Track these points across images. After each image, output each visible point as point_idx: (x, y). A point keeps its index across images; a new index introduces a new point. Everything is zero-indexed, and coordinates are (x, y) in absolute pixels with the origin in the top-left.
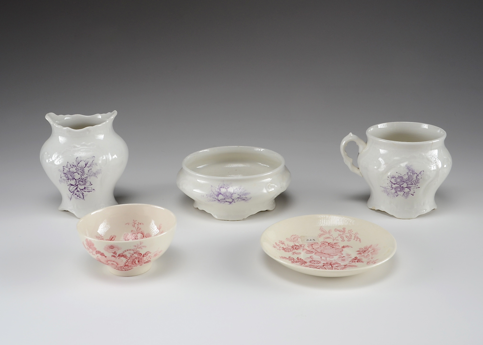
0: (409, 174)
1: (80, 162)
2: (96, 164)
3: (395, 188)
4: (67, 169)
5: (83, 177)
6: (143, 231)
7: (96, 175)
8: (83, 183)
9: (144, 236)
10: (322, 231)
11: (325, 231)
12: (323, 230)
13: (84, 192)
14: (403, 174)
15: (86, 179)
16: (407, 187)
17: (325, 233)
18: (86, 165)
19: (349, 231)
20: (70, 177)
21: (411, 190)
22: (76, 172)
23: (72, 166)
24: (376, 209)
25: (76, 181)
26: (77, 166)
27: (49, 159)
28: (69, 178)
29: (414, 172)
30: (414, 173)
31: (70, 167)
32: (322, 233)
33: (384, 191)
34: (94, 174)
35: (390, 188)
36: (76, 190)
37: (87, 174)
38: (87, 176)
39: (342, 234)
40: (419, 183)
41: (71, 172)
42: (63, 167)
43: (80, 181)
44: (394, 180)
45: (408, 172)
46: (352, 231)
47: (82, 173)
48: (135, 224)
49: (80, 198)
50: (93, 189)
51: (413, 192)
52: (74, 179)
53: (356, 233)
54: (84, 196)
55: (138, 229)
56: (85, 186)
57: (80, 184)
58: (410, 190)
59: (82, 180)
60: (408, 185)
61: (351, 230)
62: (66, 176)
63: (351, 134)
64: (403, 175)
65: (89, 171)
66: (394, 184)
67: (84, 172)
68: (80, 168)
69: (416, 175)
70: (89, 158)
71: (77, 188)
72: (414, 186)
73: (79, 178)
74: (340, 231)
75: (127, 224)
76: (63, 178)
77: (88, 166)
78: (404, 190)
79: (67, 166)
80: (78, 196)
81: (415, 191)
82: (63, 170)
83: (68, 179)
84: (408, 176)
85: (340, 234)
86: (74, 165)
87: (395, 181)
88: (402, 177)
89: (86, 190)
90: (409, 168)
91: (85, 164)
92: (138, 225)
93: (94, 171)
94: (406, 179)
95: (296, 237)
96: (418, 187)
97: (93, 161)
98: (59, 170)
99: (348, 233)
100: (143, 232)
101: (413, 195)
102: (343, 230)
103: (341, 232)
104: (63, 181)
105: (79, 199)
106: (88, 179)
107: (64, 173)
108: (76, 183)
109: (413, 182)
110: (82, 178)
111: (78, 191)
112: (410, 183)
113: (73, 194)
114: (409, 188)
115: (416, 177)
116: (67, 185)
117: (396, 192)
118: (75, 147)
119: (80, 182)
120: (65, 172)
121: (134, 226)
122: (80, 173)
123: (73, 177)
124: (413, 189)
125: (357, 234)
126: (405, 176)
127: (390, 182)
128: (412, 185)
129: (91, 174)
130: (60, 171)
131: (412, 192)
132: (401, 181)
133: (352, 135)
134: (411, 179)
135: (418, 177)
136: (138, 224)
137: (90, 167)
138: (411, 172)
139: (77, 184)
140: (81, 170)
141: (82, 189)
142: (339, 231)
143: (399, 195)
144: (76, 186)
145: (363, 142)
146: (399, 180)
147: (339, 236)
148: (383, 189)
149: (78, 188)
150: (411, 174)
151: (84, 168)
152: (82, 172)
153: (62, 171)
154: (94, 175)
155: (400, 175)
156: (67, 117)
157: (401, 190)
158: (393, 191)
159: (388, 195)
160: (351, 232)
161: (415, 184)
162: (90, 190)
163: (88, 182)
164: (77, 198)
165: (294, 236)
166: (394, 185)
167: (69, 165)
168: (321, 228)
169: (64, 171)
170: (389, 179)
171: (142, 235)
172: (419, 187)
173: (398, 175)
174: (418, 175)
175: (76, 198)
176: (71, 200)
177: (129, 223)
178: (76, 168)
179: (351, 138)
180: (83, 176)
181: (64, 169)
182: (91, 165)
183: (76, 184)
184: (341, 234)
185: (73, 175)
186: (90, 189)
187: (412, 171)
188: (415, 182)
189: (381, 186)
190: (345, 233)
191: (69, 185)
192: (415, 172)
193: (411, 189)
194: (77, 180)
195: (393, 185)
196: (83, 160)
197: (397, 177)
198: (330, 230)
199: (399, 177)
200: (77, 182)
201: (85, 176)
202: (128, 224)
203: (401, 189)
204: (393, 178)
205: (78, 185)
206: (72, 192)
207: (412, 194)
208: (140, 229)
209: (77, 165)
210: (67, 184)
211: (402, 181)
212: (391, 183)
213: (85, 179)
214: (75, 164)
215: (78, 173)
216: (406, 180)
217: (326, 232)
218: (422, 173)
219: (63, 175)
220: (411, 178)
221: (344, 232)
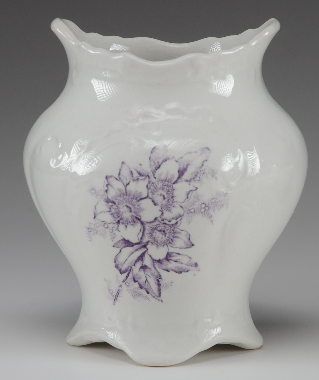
1: (163, 161)
2: (213, 174)
4: (118, 185)
5: (167, 215)
7: (211, 212)
8: (164, 239)
13: (163, 273)
15: (177, 223)
18: (181, 173)
20: (127, 215)
22: (147, 197)
23: (136, 175)
25: (144, 231)
26: (151, 175)
27: (60, 158)
28: (121, 219)
31: (129, 177)
34: (203, 206)
36: (139, 265)
37: (183, 205)
38: (181, 211)
41: (130, 196)
42: (107, 178)
43: (156, 229)
47: (166, 200)
49: (148, 293)
50: (194, 260)
52: (139, 220)
54: (162, 288)
56: (171, 250)
57: (155, 242)
59: (162, 227)
62: (113, 211)
65: (188, 194)
67: (172, 197)
68: (160, 185)
70: (190, 153)
71: (141, 258)
73: (156, 219)
76: (101, 217)
77: (186, 176)
79: (119, 174)
80: (141, 287)
82: (106, 188)
83: (118, 222)
86: (142, 172)
89: (172, 265)
91: (179, 171)
93: (206, 198)
97: (205, 164)
98: (93, 189)
104: (101, 228)
105: (145, 298)
106: (183, 225)
107: (108, 201)
108: (143, 235)
110: (163, 220)
111: (144, 267)
113: (127, 277)
116: (112, 244)
118: (146, 115)
119: (158, 235)
120: (112, 194)
122: (159, 199)
123: (135, 212)
129: (195, 207)
130: (93, 192)
137: (192, 183)
139: (146, 240)
140: (163, 189)
141: (159, 261)
144: (140, 248)
149: (147, 258)
151: (174, 183)
152: (166, 196)
153: (102, 192)
154: (203, 210)
156: (117, 43)
162: (184, 266)
163: (183, 236)
164: (140, 295)
167: (126, 173)
169: (106, 191)
175: (135, 295)
176: (117, 303)
178: (149, 182)
180: (170, 211)
181: (107, 185)
182: (196, 176)
183: (142, 238)
185: (135, 208)
186: (185, 260)
191: (119, 244)
194: (147, 227)
196: (173, 157)
200: (147, 232)
201: (176, 211)
205: (148, 242)
206: (124, 272)
209: (154, 172)
210: (113, 238)
213: (174, 222)
214: (147, 168)
215: (153, 201)
219: (103, 207)
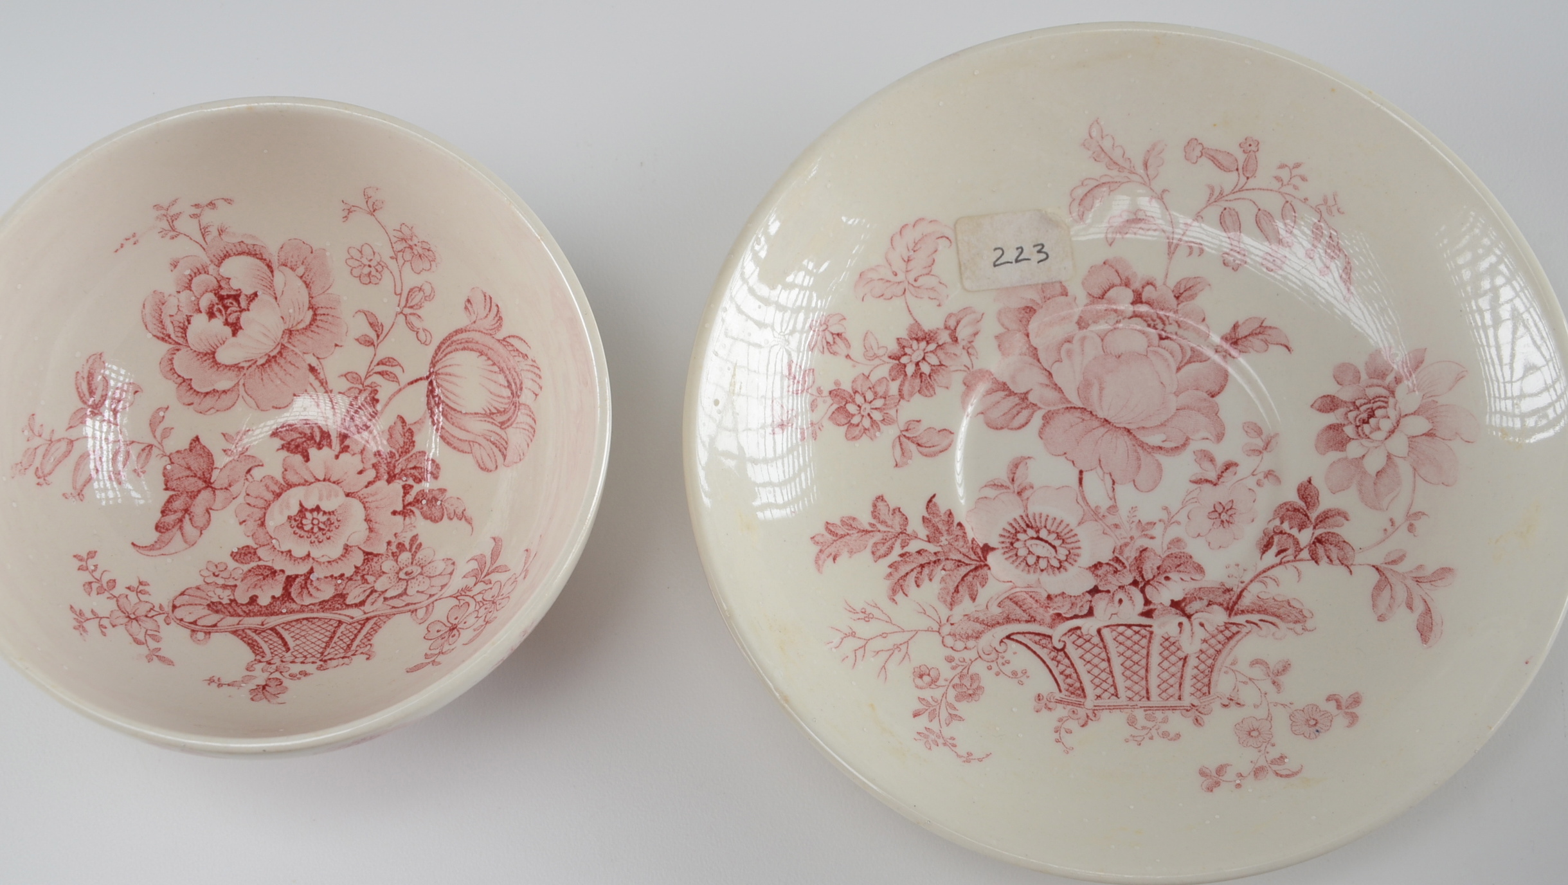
6: (253, 237)
9: (275, 265)
10: (1100, 154)
11: (1117, 155)
12: (1107, 144)
17: (1121, 169)
19: (1285, 174)
32: (1098, 170)
39: (1233, 192)
46: (1304, 179)
48: (172, 220)
53: (1325, 201)
55: (208, 239)
61: (1297, 166)
74: (1220, 157)
75: (122, 246)
85: (1217, 193)
92: (194, 216)
95: (924, 236)
99: (1276, 185)
100: (250, 241)
102: (1241, 157)
103: (1227, 170)
121: (174, 234)
125: (1330, 212)
136: (197, 211)
142: (1214, 160)
147: (1209, 203)
160: (1297, 181)
165: (911, 236)
168: (1094, 134)
171: (258, 262)
177: (134, 235)
184: (1228, 189)
190: (1252, 183)
198: (1154, 146)
202: (134, 239)
208: (221, 232)
217: (1127, 165)
221: (1247, 169)
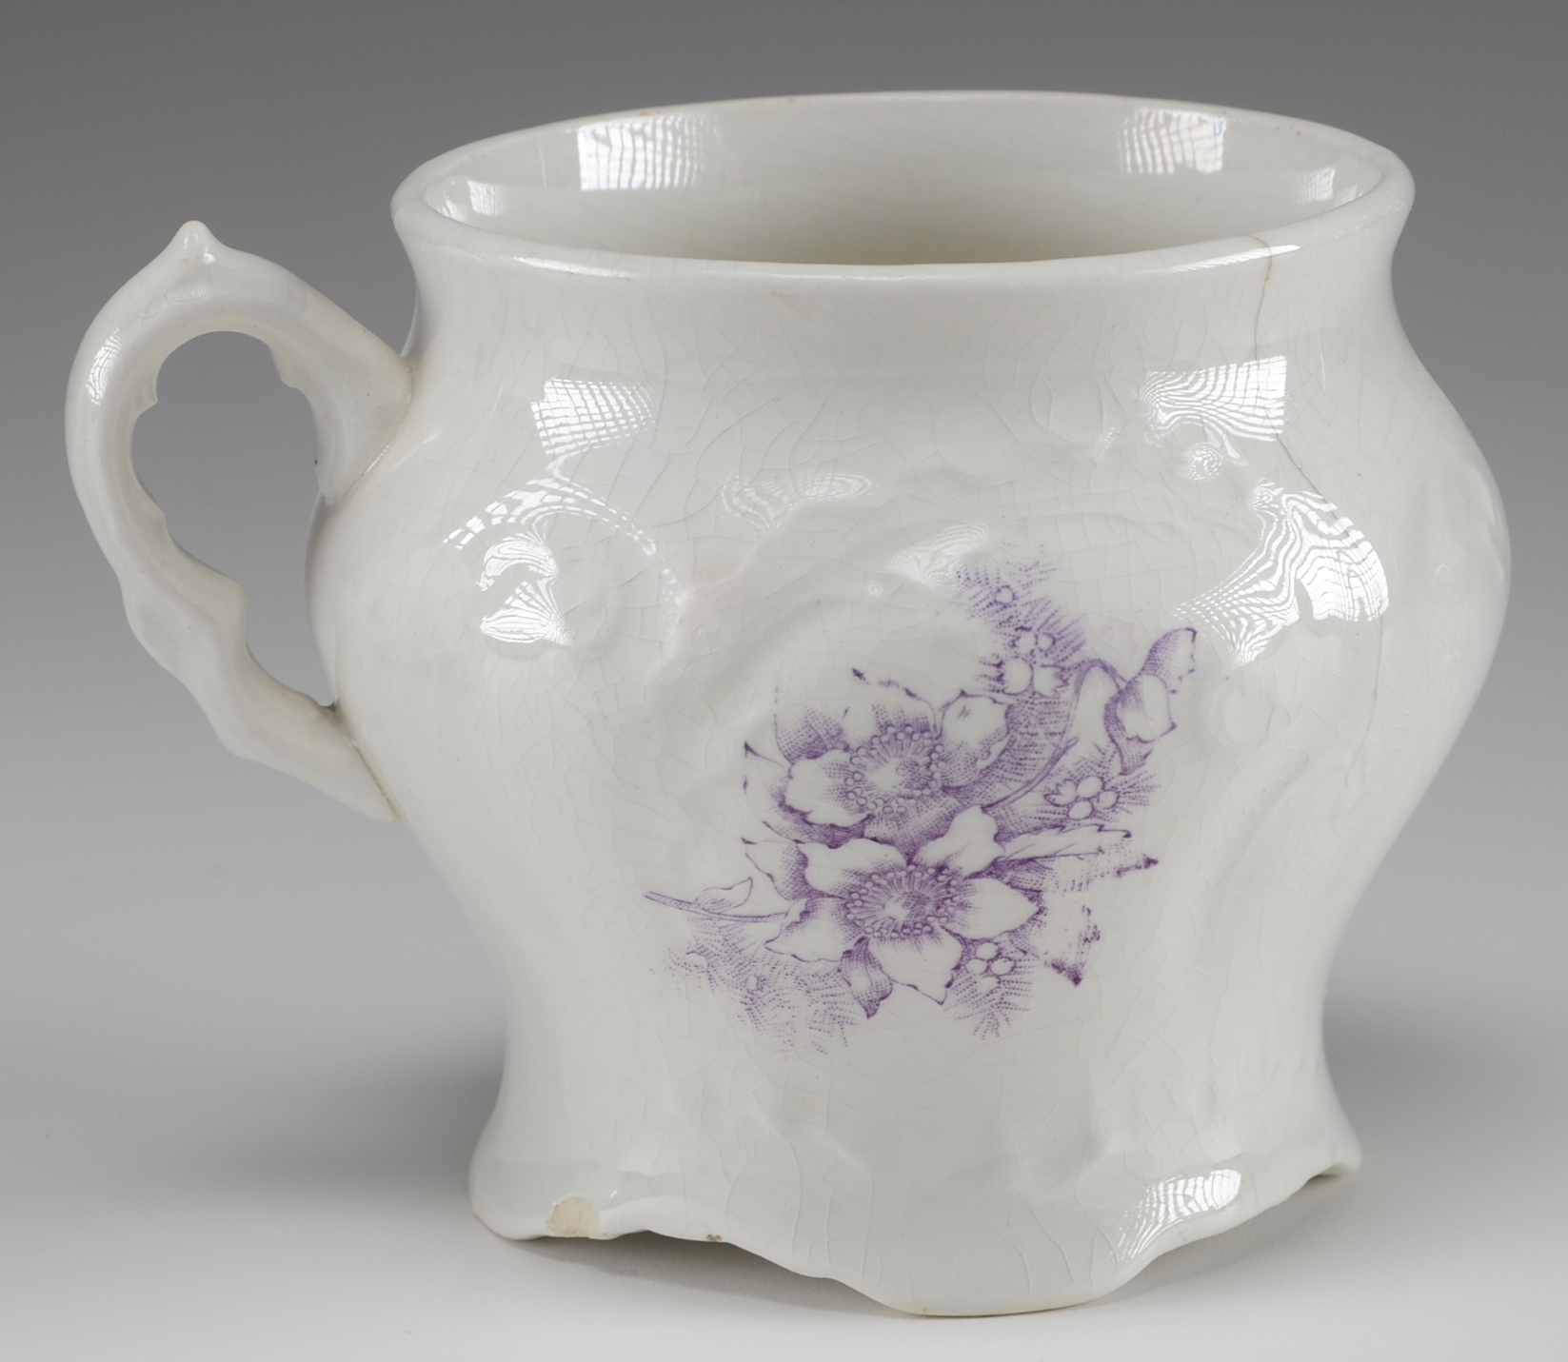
0: (1017, 675)
3: (851, 898)
14: (937, 690)
16: (995, 869)
21: (1049, 899)
24: (607, 1224)
29: (1077, 648)
30: (1075, 659)
33: (702, 951)
35: (782, 904)
40: (1143, 803)
44: (829, 782)
45: (1005, 653)
51: (1079, 924)
58: (1033, 908)
60: (1012, 835)
63: (194, 238)
64: (947, 705)
66: (835, 836)
69: (1098, 690)
72: (1083, 838)
78: (963, 906)
81: (1095, 919)
84: (1001, 710)
87: (845, 794)
88: (924, 729)
90: (1005, 597)
94: (974, 745)
96: (1135, 850)
101: (1077, 980)
109: (1067, 794)
112: (1030, 805)
114: (1028, 878)
115: (1111, 718)
117: (859, 953)
124: (1079, 886)
126: (964, 713)
127: (778, 818)
128: (1060, 826)
131: (1055, 939)
132: (923, 783)
133: (209, 258)
134: (1048, 753)
135: (1132, 720)
138: (1039, 658)
143: (900, 993)
145: (363, 345)
146: (886, 777)
148: (684, 929)
150: (1045, 681)
155: (895, 703)
157: (929, 908)
158: (825, 937)
159: (752, 1003)
161: (1093, 813)
166: (834, 845)
170: (767, 773)
172: (1150, 862)
173: (877, 710)
174: (1125, 693)
179: (201, 293)
187: (1045, 643)
188: (1091, 786)
189: (653, 896)
192: (1090, 651)
193: (1047, 883)
195: (817, 852)
197: (860, 728)
199: (894, 732)
203: (921, 900)
204: (815, 756)
207: (1070, 960)
211: (935, 785)
212: (787, 823)
216: (981, 764)
218: (1177, 658)
220: (1041, 740)
